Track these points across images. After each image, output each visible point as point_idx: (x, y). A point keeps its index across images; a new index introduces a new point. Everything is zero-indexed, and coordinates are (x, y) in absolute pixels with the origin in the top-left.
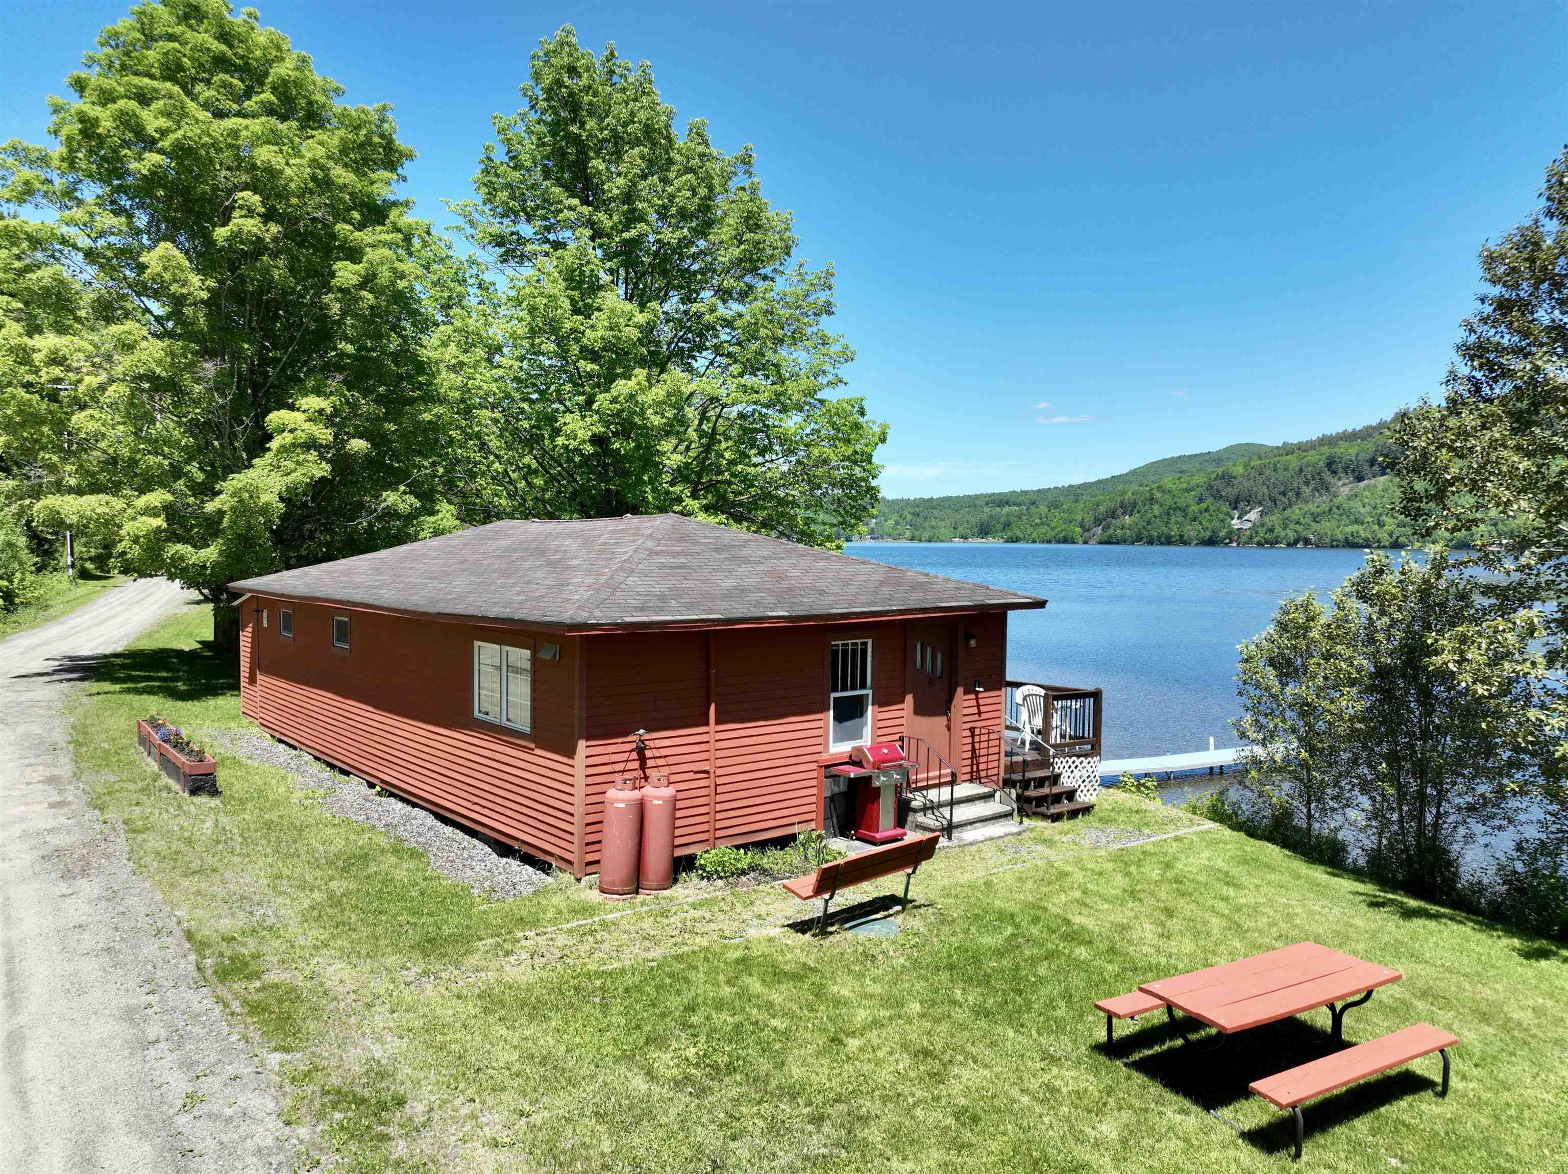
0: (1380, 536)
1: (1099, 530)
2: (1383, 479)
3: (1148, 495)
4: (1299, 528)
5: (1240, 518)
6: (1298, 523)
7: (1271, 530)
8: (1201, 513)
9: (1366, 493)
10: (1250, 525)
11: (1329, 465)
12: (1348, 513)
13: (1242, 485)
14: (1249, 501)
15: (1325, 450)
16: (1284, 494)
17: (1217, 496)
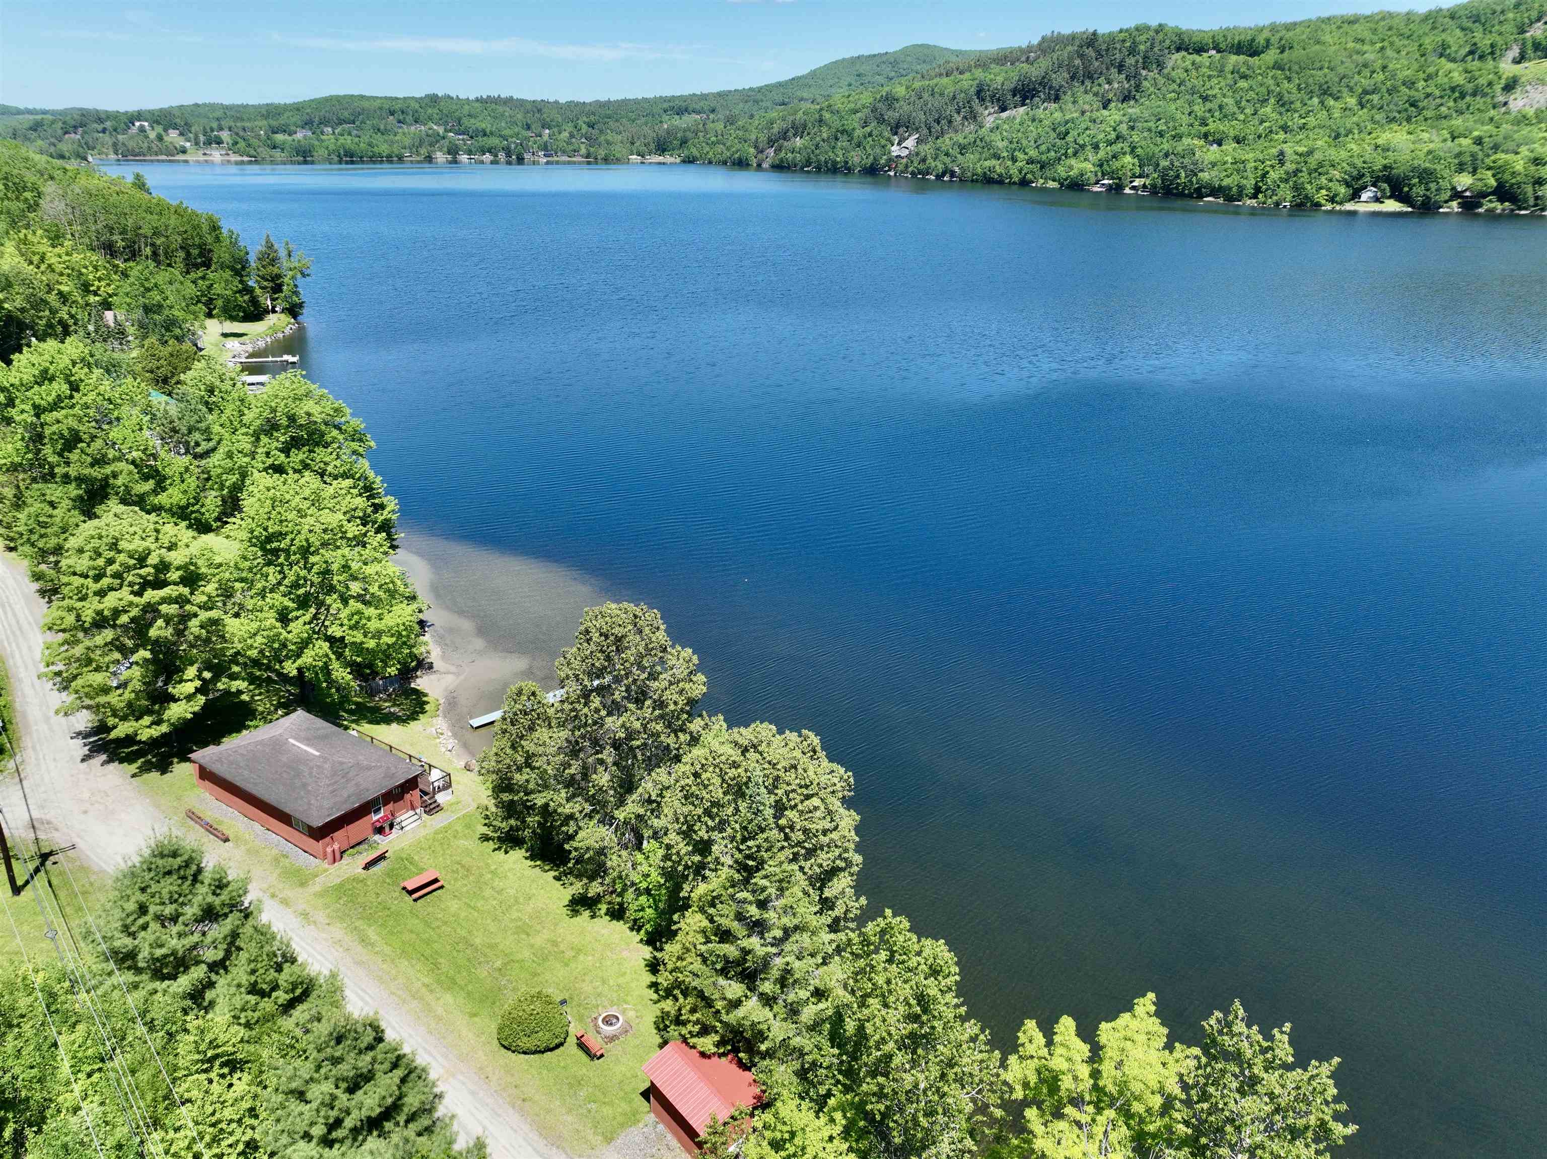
0: (1011, 172)
1: (771, 152)
2: (1022, 110)
3: (817, 116)
4: (947, 160)
5: (899, 144)
6: (947, 154)
7: (924, 160)
8: (865, 137)
9: (1006, 126)
10: (906, 152)
11: (979, 92)
12: (989, 146)
13: (903, 109)
14: (907, 127)
15: (979, 73)
16: (938, 123)
17: (881, 120)
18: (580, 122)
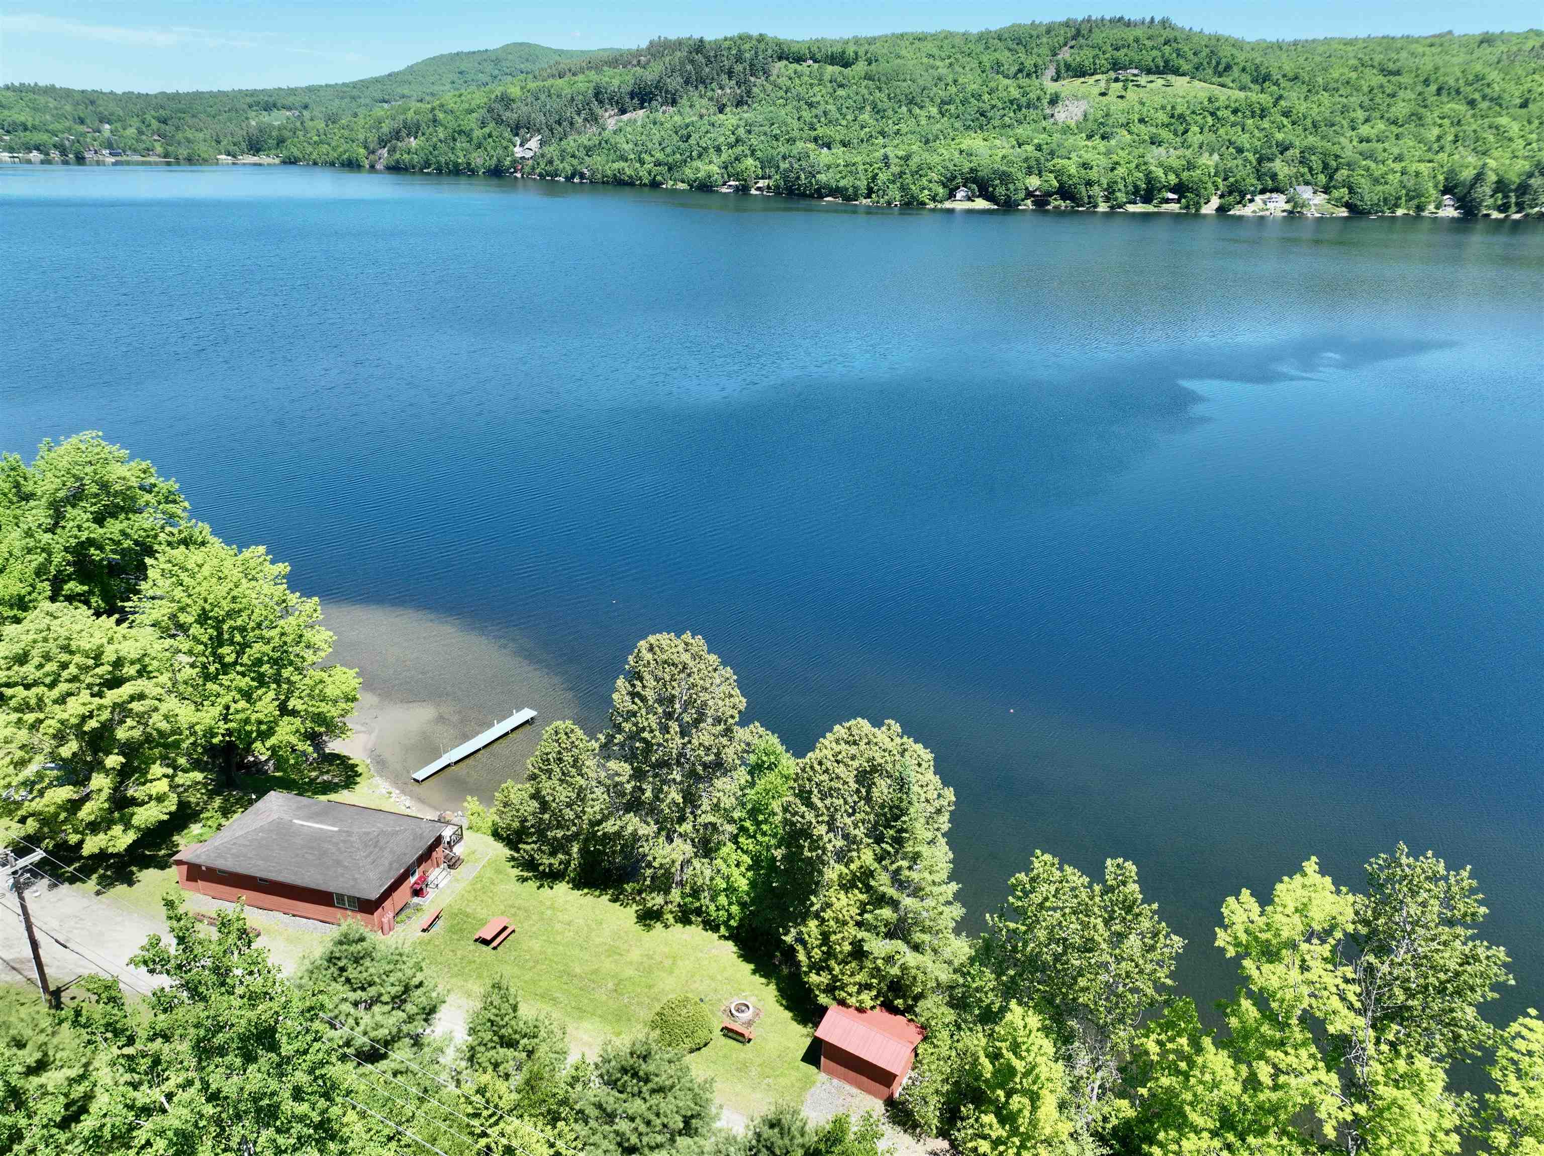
0: (641, 174)
1: (384, 152)
2: (641, 113)
3: (430, 116)
4: (575, 162)
5: (522, 145)
6: (573, 156)
7: (551, 162)
8: (485, 139)
9: (629, 129)
10: (531, 154)
11: (597, 94)
12: (615, 148)
13: (520, 111)
14: (528, 128)
15: (592, 75)
16: (560, 124)
17: (499, 121)
18: (148, 117)
